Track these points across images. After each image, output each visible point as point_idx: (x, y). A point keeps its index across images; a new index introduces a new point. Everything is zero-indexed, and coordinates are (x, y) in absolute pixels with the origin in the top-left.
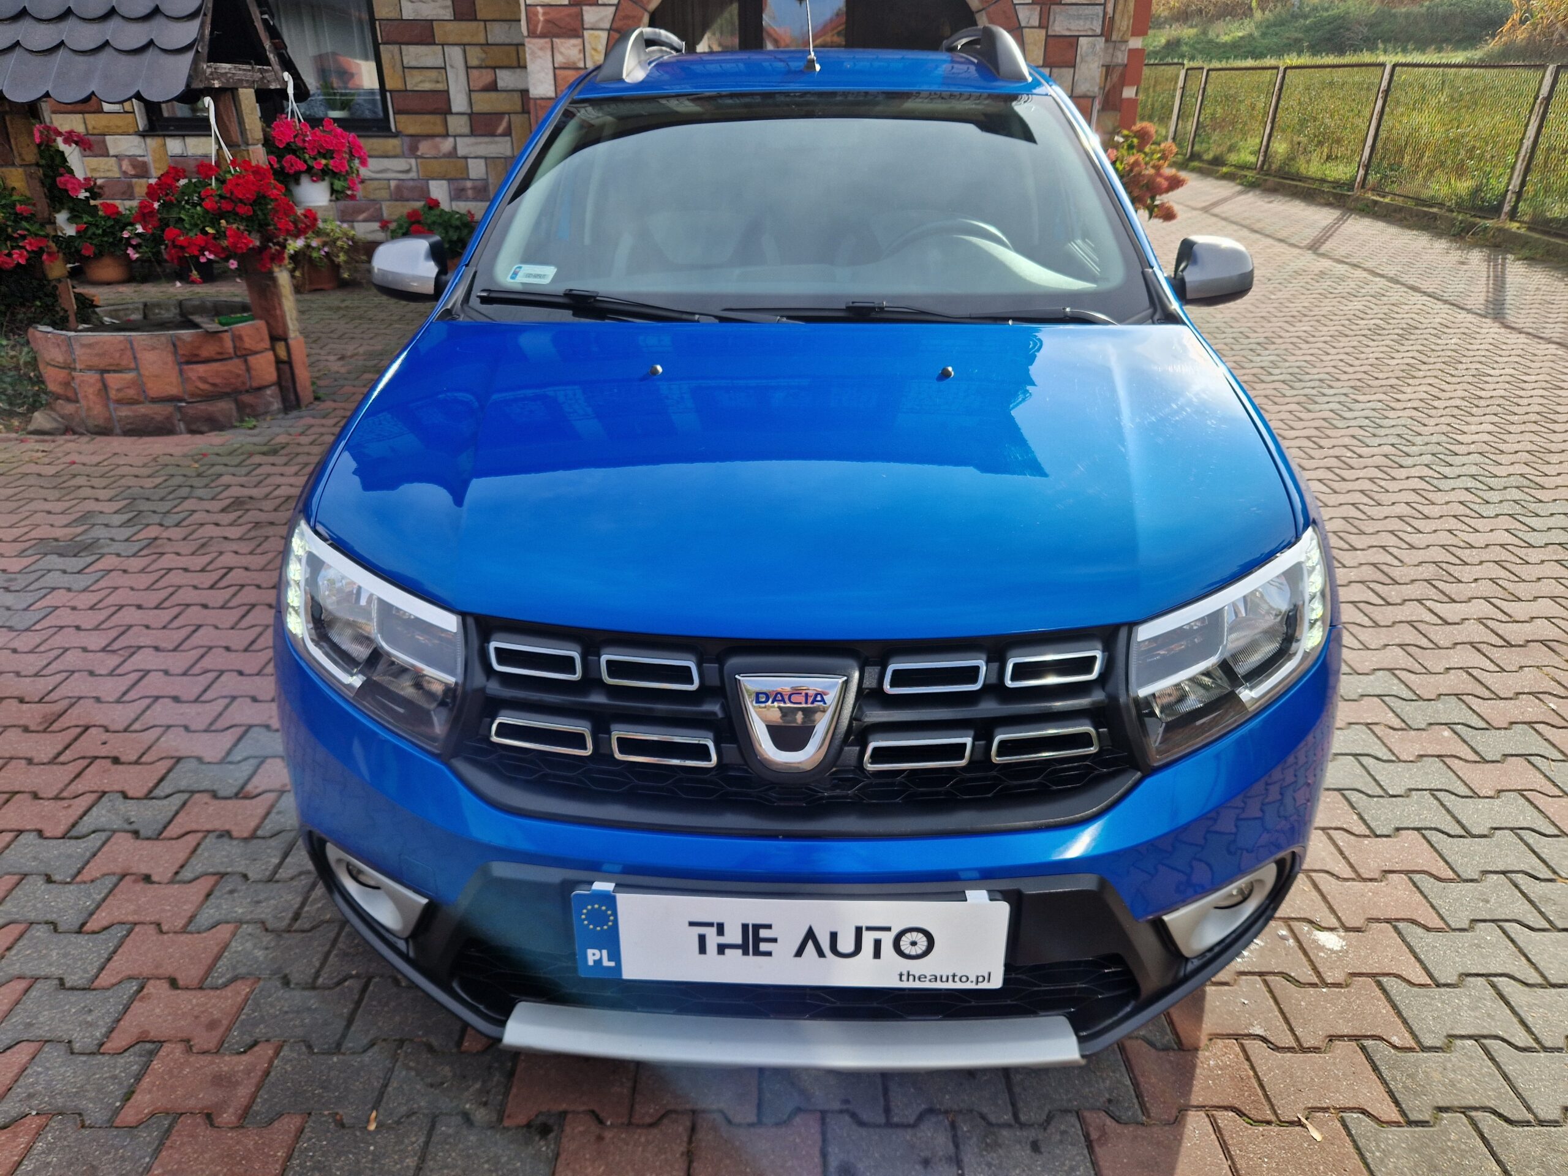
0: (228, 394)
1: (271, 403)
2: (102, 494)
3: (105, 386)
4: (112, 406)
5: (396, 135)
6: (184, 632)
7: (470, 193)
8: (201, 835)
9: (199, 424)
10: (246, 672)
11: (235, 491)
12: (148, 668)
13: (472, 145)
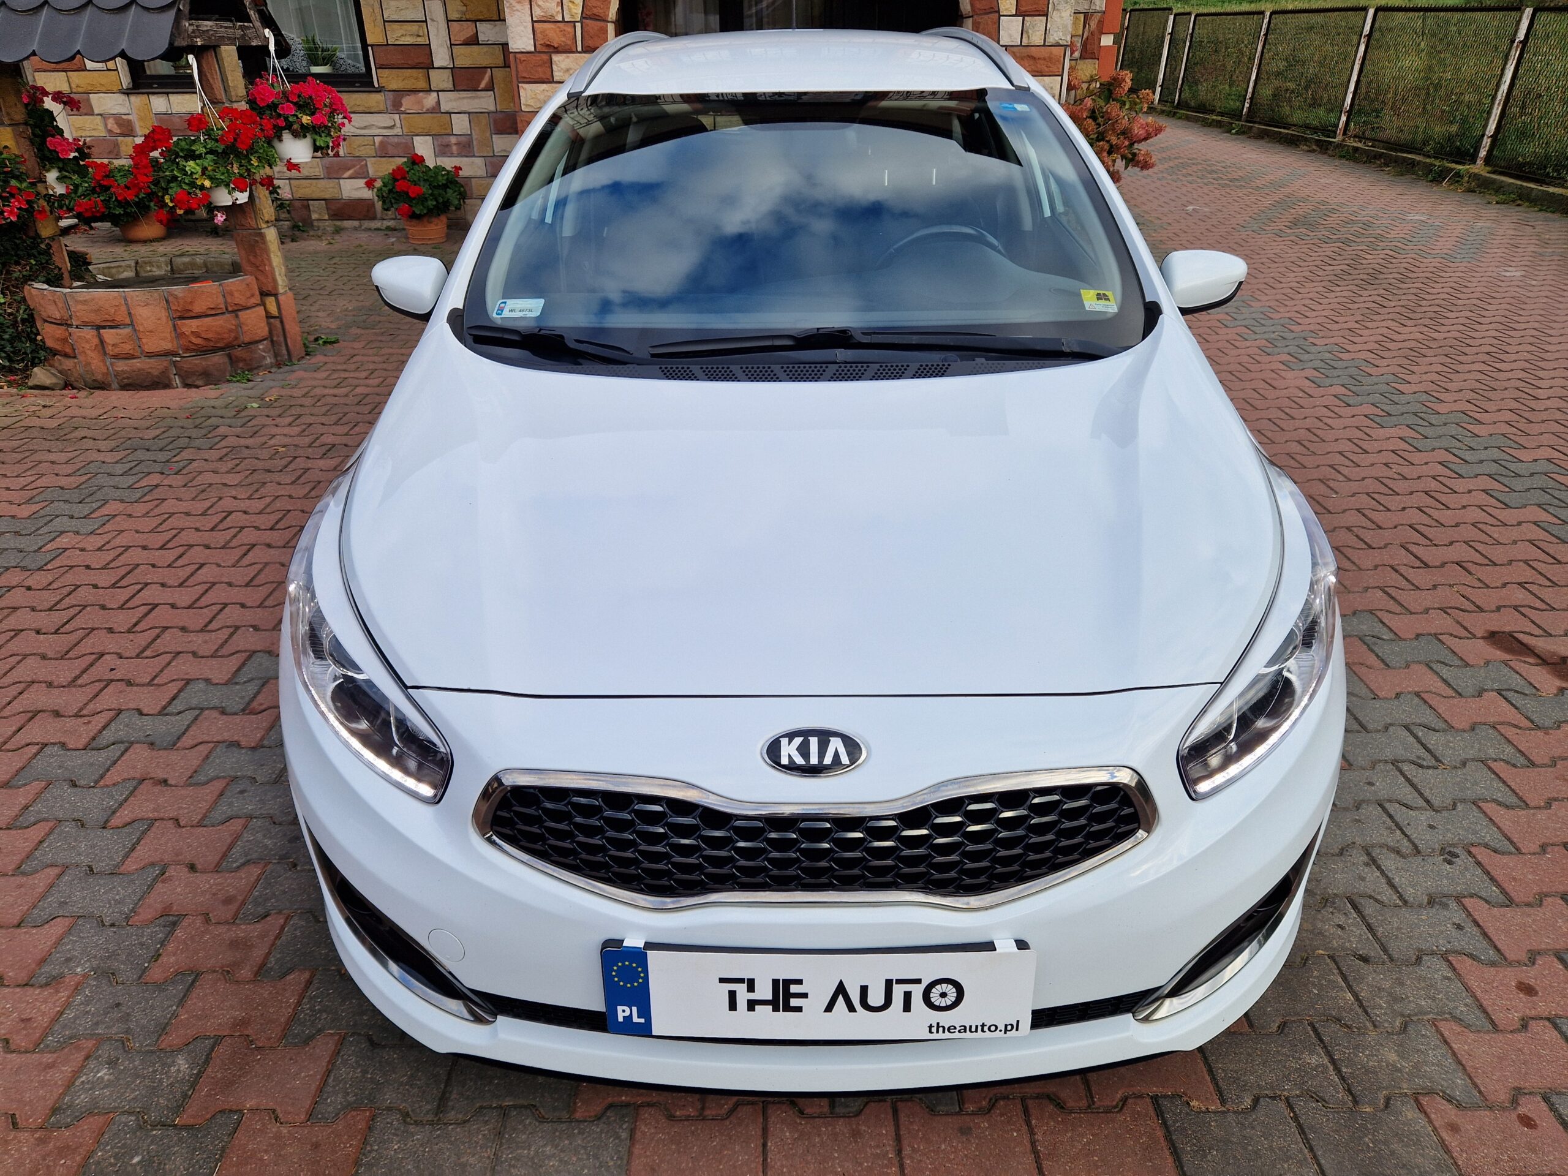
0: (221, 349)
1: (264, 357)
2: (103, 445)
3: (102, 342)
4: (108, 361)
5: (380, 91)
6: (189, 570)
7: (454, 148)
8: (212, 745)
9: (194, 378)
10: (248, 605)
11: (231, 441)
12: (156, 602)
13: (455, 100)
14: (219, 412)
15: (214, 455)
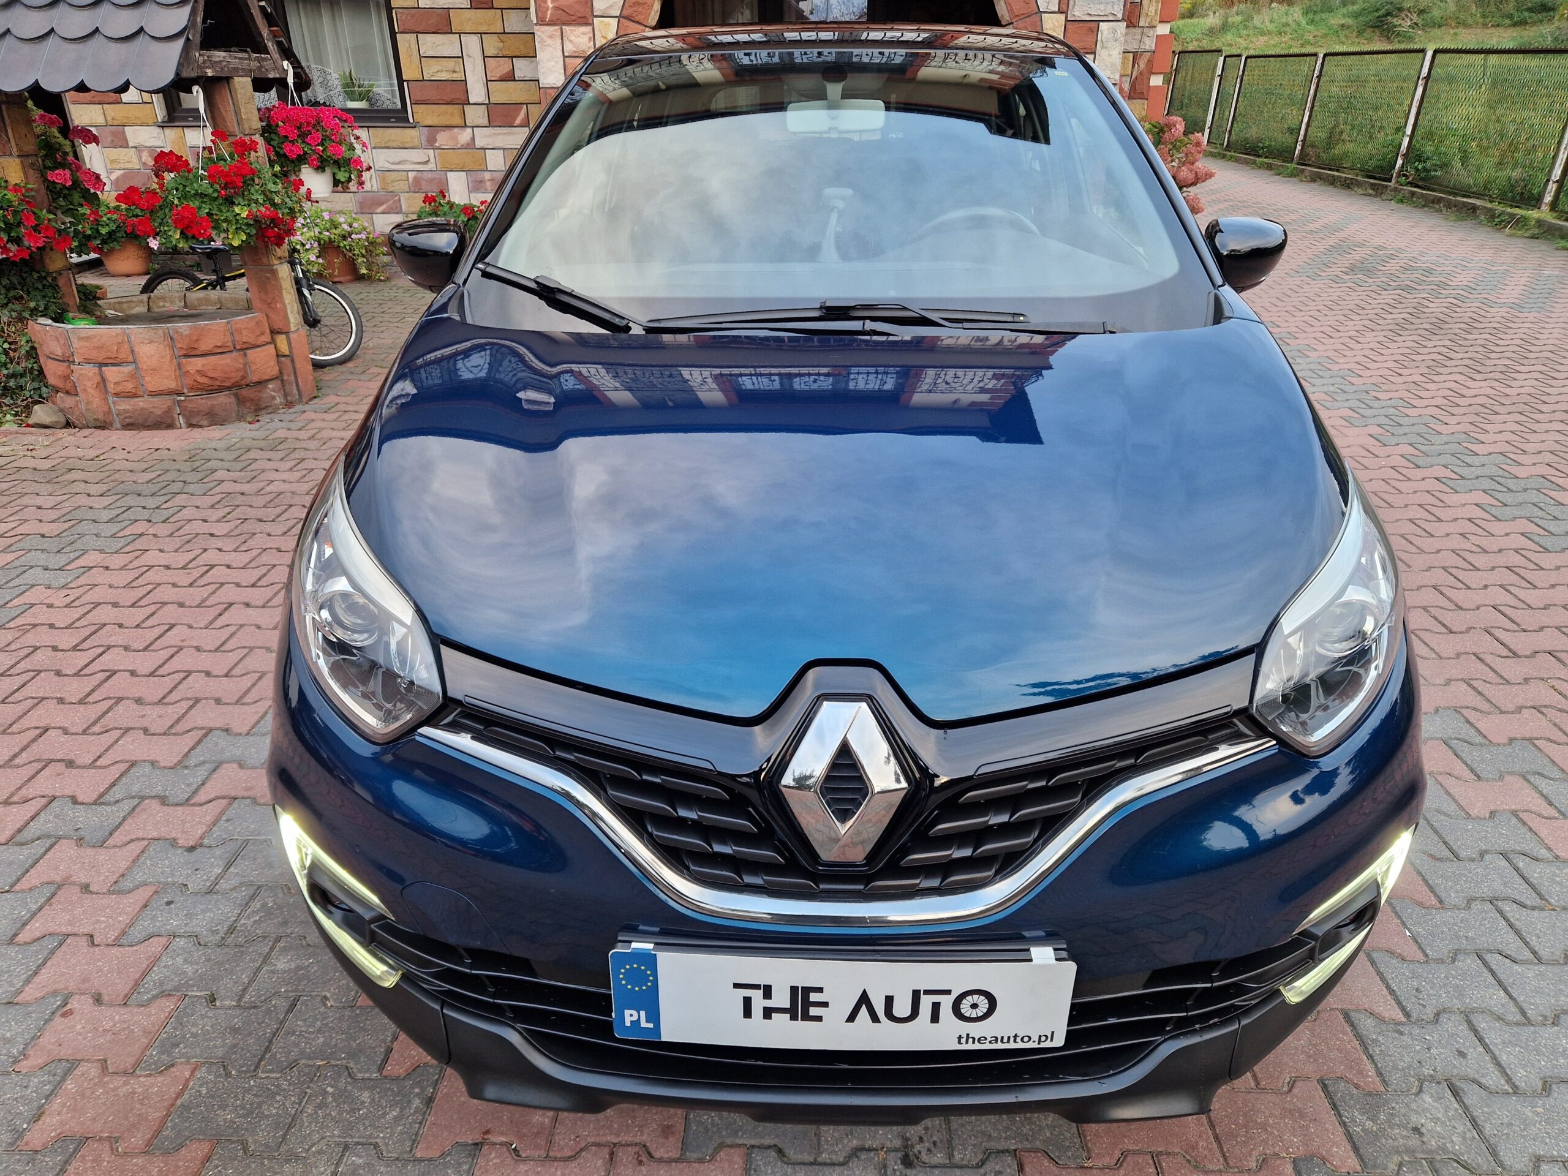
0: (228, 388)
1: (274, 398)
3: (104, 380)
4: (111, 399)
5: (415, 127)
6: (157, 631)
7: (488, 184)
8: (146, 843)
9: (198, 418)
10: (215, 673)
11: (228, 487)
12: (116, 668)
13: (490, 136)
14: (221, 455)
15: (208, 501)
